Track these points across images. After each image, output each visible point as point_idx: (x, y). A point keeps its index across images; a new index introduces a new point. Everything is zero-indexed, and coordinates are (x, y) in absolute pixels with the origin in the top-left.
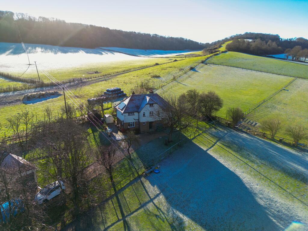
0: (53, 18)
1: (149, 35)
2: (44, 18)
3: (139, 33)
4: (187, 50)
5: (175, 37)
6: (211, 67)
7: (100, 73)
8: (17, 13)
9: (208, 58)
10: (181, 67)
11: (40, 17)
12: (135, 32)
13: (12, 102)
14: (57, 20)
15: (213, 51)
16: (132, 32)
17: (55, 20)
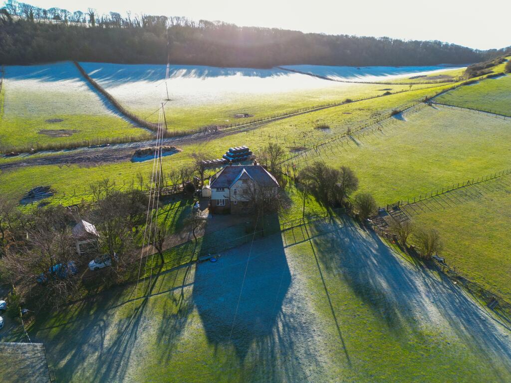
0: (219, 22)
1: (373, 39)
2: (206, 23)
3: (354, 37)
4: (443, 64)
5: (424, 40)
6: (434, 111)
7: (251, 116)
8: (171, 17)
9: (444, 91)
10: (379, 110)
11: (201, 21)
12: (346, 36)
13: (122, 158)
14: (223, 24)
15: (479, 72)
16: (342, 36)
17: (221, 23)
